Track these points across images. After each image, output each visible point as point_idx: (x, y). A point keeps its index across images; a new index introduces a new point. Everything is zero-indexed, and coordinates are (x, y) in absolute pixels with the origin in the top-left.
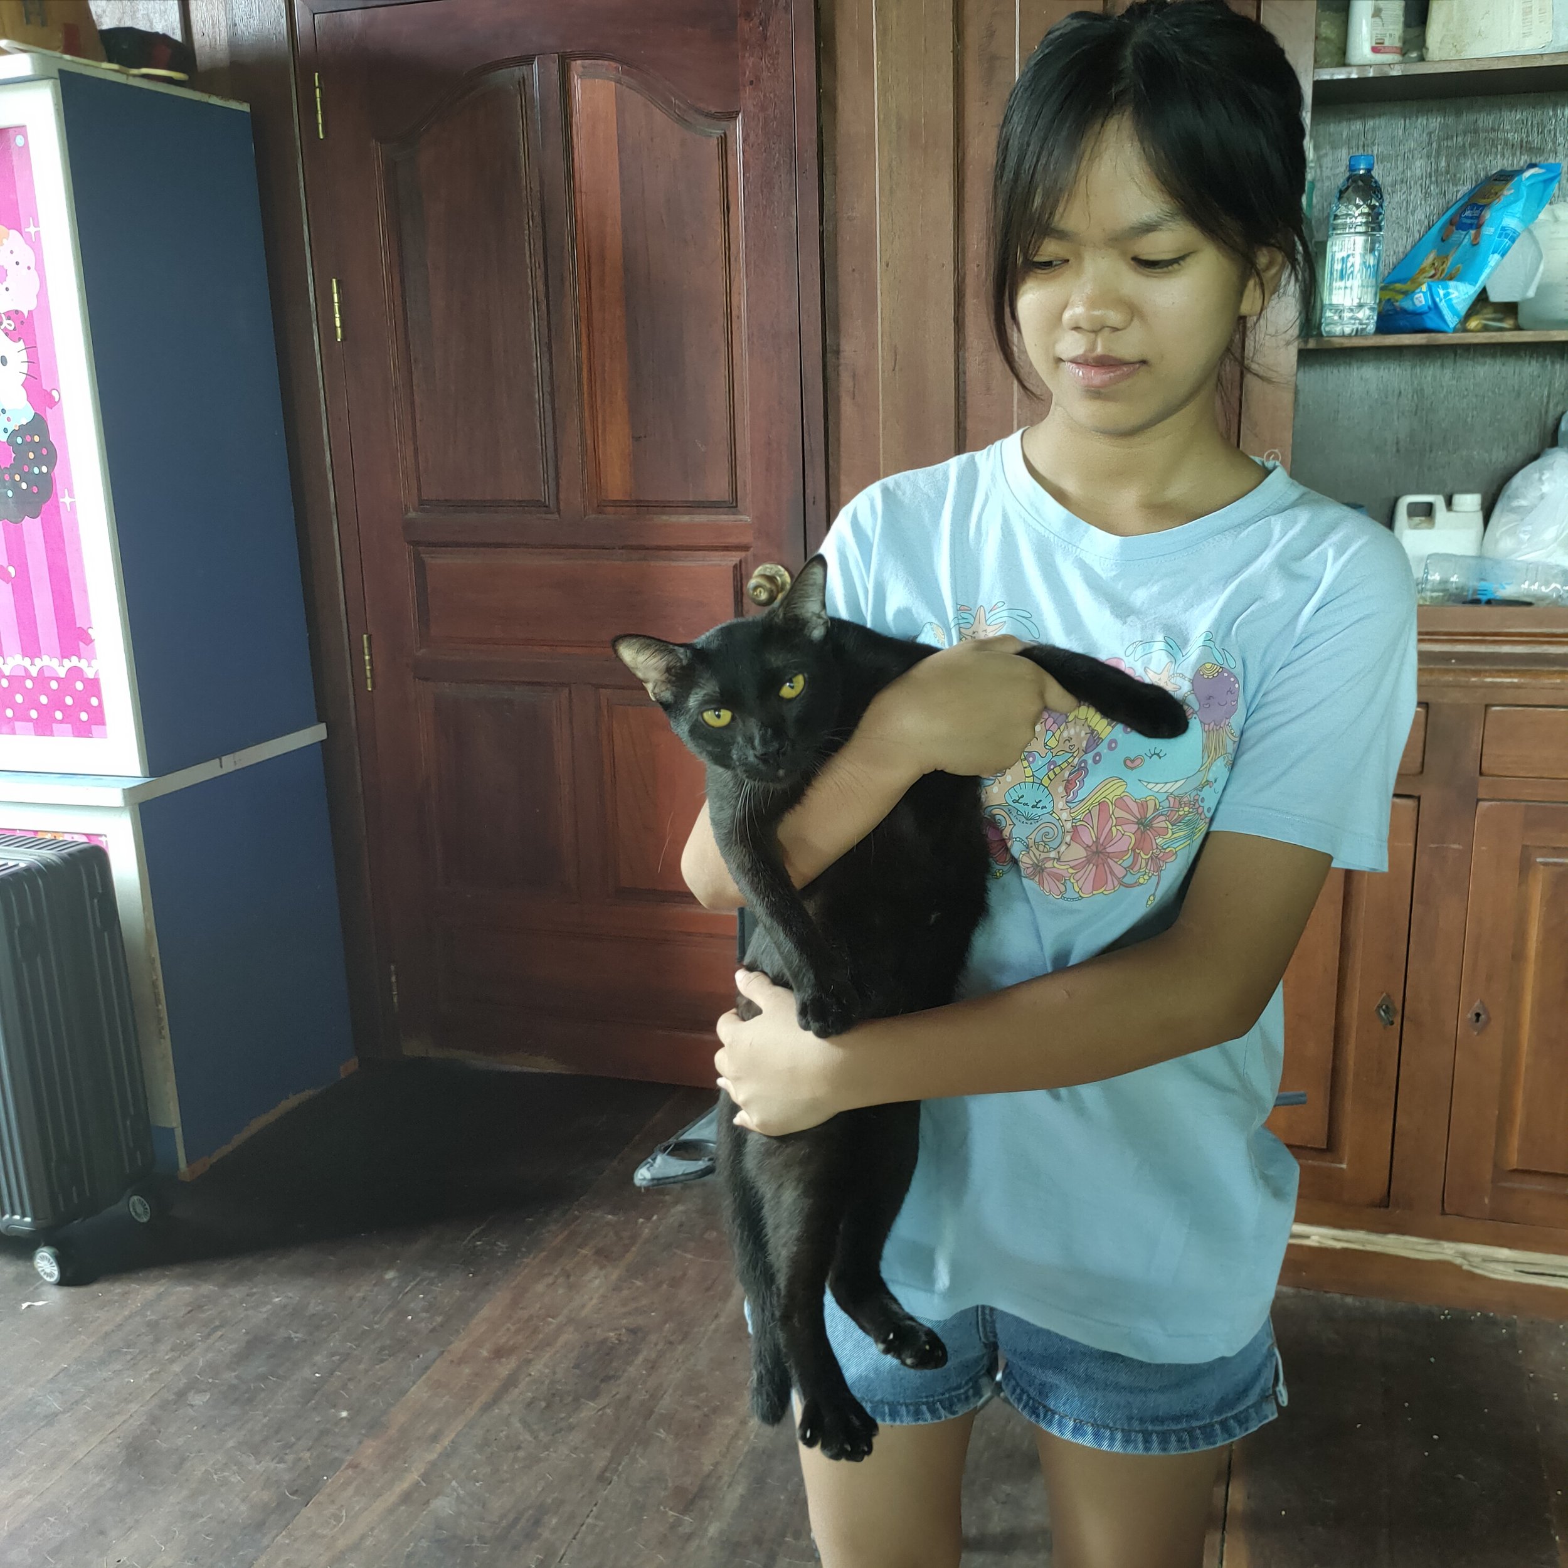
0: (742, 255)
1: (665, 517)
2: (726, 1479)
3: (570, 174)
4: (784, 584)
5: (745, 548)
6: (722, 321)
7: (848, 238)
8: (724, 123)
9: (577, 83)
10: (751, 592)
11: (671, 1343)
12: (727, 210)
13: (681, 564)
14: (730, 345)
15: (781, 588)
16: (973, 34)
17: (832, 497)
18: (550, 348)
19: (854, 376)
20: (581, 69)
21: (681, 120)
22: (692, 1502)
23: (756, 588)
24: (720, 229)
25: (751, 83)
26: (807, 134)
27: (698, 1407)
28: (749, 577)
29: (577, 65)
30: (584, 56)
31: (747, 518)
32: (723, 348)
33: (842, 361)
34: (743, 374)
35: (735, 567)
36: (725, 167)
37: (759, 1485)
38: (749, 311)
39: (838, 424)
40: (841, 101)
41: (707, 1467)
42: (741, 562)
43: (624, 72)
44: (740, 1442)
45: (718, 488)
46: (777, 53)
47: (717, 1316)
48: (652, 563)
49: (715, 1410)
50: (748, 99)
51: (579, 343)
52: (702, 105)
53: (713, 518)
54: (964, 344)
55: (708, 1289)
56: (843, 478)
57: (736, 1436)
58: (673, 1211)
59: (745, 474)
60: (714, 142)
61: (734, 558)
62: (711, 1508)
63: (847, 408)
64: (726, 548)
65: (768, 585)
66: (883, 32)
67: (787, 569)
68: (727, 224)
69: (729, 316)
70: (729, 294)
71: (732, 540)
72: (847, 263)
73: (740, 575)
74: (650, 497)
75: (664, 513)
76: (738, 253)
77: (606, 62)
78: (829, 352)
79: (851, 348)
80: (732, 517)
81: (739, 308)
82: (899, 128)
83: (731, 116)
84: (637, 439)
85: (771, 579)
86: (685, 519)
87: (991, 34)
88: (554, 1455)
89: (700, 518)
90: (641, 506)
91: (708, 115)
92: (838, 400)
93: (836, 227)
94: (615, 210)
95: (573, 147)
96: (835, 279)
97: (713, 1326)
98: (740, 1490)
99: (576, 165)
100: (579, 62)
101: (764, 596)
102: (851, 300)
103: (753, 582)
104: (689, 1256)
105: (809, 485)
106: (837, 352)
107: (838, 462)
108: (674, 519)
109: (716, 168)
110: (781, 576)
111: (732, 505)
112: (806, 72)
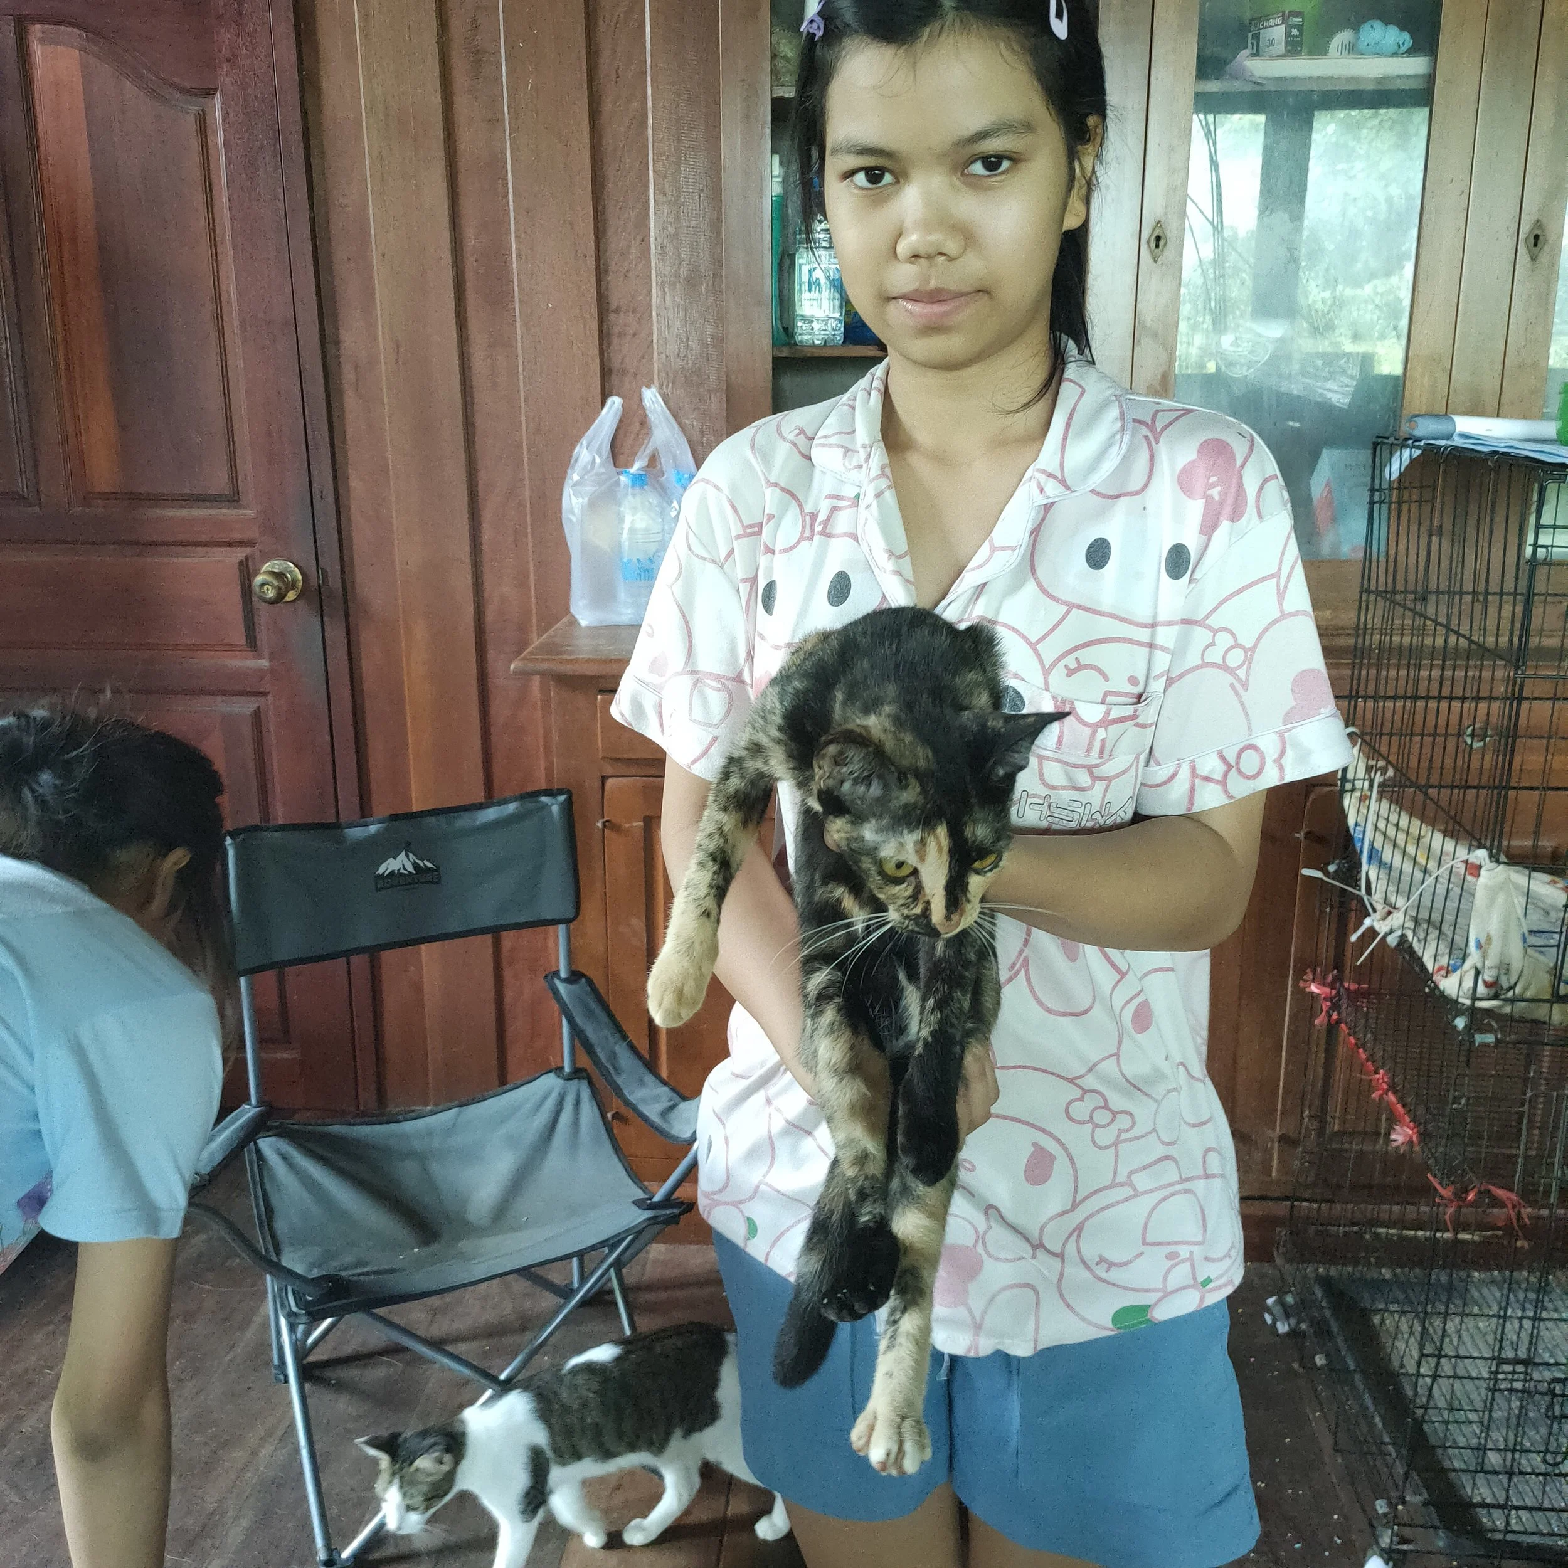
0: (228, 237)
1: (158, 511)
2: (230, 1514)
3: (34, 143)
4: (294, 581)
5: (250, 543)
6: (210, 307)
7: (339, 224)
8: (203, 100)
9: (38, 50)
10: (257, 589)
11: (181, 1380)
12: (209, 189)
13: (180, 560)
14: (221, 332)
15: (292, 585)
16: (458, 27)
17: (341, 491)
18: (20, 328)
19: (356, 368)
20: (40, 35)
21: (154, 94)
22: (192, 1543)
23: (262, 585)
24: (203, 210)
25: (229, 61)
26: (291, 118)
27: (206, 1444)
28: (257, 572)
29: (36, 30)
30: (42, 21)
31: (250, 513)
32: (214, 335)
33: (343, 352)
34: (237, 362)
35: (241, 563)
36: (204, 146)
37: (266, 1517)
38: (240, 295)
39: (342, 417)
40: (324, 85)
41: (211, 1507)
42: (247, 558)
43: (88, 40)
44: (249, 1475)
45: (219, 482)
46: (255, 31)
47: (233, 1346)
48: (149, 559)
49: (224, 1445)
50: (226, 77)
51: (52, 324)
52: (178, 80)
53: (214, 512)
54: (467, 340)
55: (225, 1320)
56: (351, 472)
57: (245, 1468)
58: (193, 1241)
59: (246, 466)
60: (191, 118)
61: (240, 554)
62: (213, 1546)
63: (351, 403)
64: (230, 544)
65: (276, 583)
66: (366, 17)
67: (296, 565)
68: (210, 204)
69: (217, 298)
70: (216, 277)
71: (236, 536)
72: (341, 253)
73: (246, 571)
74: (143, 489)
75: (157, 507)
76: (224, 235)
77: (68, 29)
78: (328, 344)
79: (351, 339)
80: (234, 512)
81: (228, 293)
82: (387, 115)
83: (210, 93)
84: (123, 427)
85: (280, 576)
86: (183, 512)
87: (475, 27)
88: (43, 1514)
89: (197, 512)
90: (135, 499)
91: (187, 92)
92: (340, 392)
93: (327, 214)
94: (85, 183)
95: (35, 117)
96: (330, 269)
97: (228, 1358)
98: (245, 1523)
99: (41, 134)
100: (38, 27)
101: (271, 594)
102: (348, 289)
103: (259, 579)
104: (207, 1287)
105: (315, 479)
106: (337, 343)
107: (346, 457)
108: (170, 513)
109: (194, 144)
110: (291, 572)
111: (233, 498)
112: (286, 51)
